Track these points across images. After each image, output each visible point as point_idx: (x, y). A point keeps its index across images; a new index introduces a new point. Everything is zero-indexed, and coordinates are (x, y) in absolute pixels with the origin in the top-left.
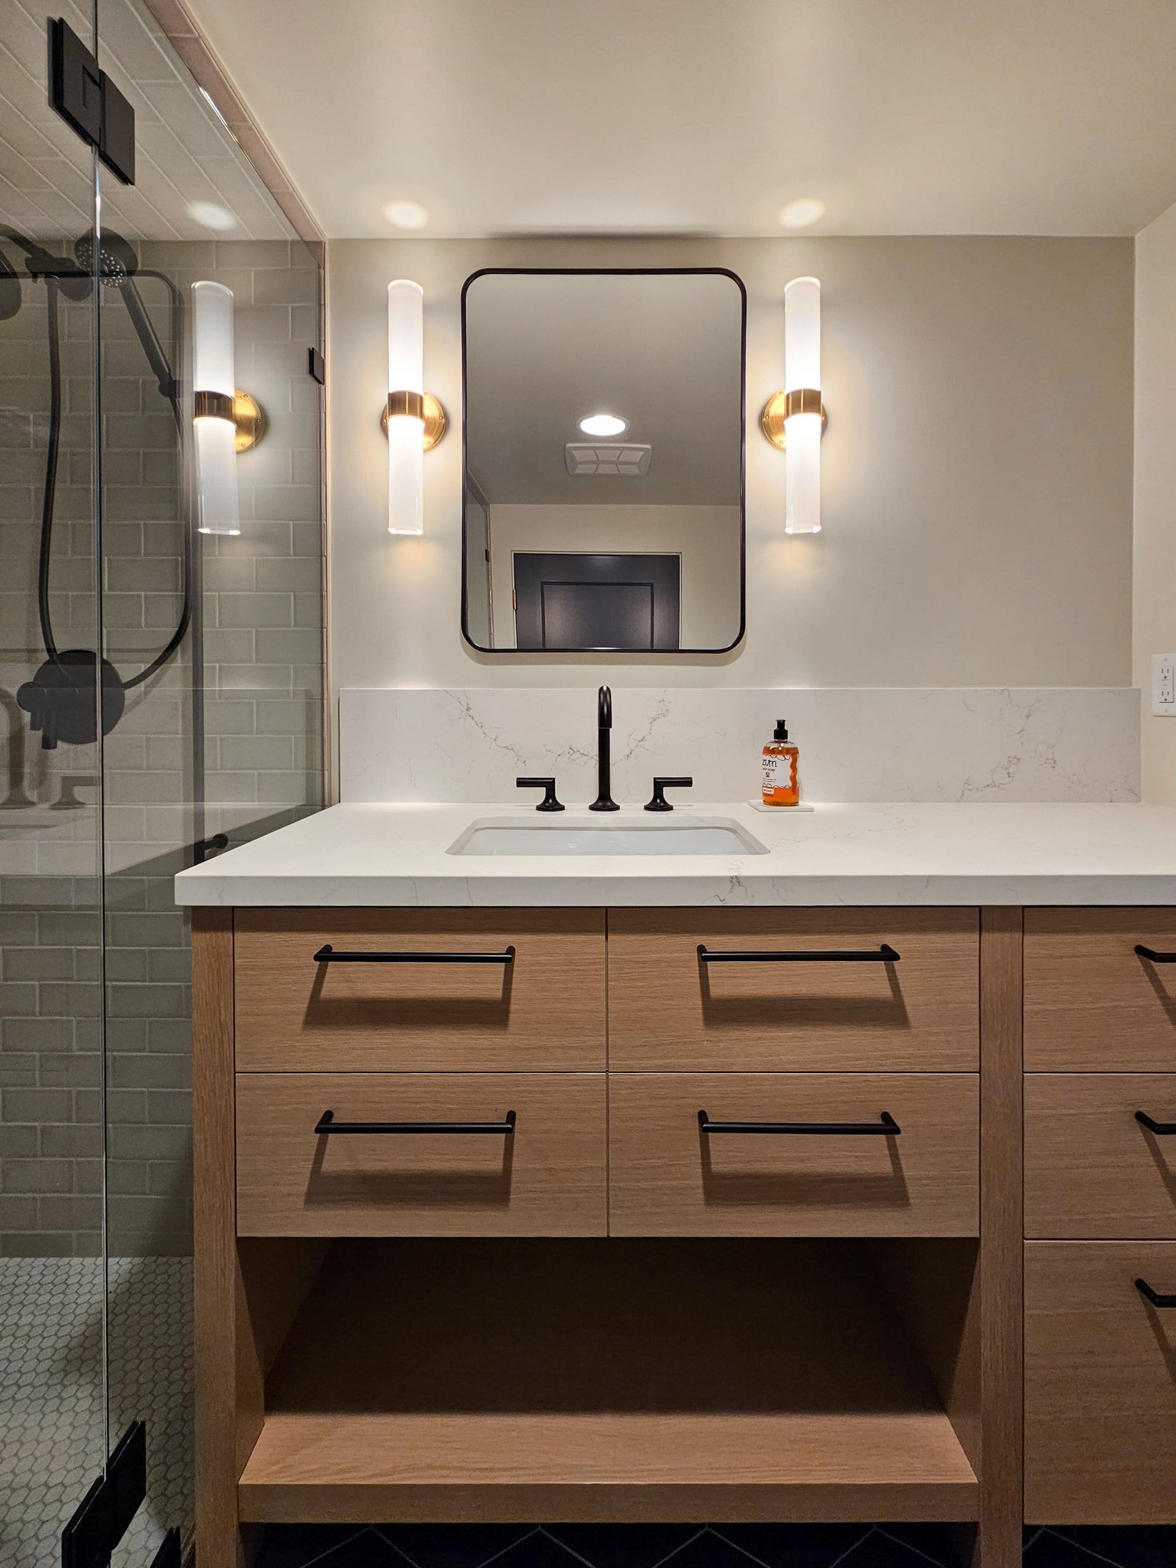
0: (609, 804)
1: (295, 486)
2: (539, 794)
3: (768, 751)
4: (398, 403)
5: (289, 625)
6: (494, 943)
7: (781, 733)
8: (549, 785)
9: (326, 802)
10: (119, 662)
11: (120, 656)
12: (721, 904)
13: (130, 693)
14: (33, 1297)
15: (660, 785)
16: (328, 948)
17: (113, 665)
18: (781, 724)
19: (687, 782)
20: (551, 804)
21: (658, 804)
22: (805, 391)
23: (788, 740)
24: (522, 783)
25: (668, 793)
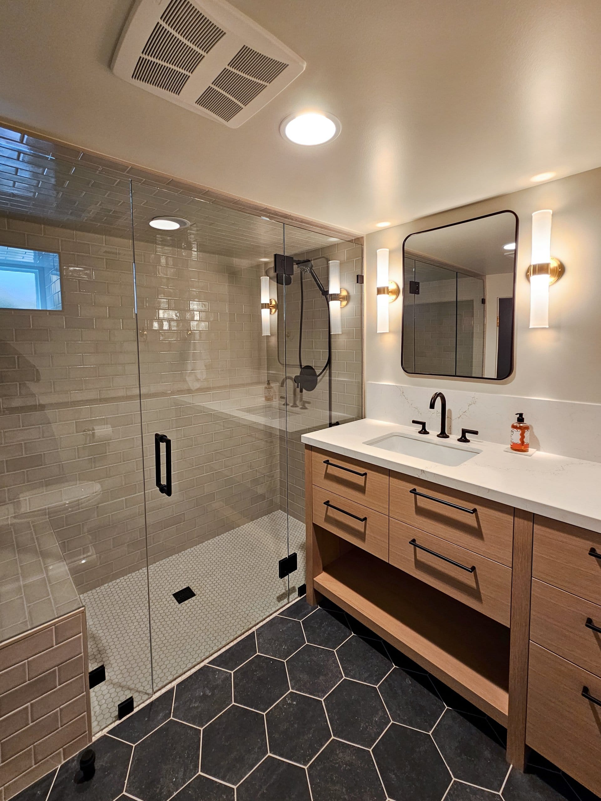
0: (445, 435)
1: (356, 317)
2: (420, 427)
3: (514, 427)
4: (380, 291)
5: (354, 361)
6: (362, 470)
7: (521, 419)
8: (424, 424)
9: (363, 417)
10: (317, 369)
11: (318, 368)
12: (418, 477)
13: (319, 378)
14: (298, 530)
15: (464, 432)
16: (328, 461)
17: (316, 370)
18: (521, 415)
19: (476, 433)
20: (424, 431)
21: (463, 439)
22: (539, 265)
23: (525, 422)
24: (414, 422)
25: (468, 436)
